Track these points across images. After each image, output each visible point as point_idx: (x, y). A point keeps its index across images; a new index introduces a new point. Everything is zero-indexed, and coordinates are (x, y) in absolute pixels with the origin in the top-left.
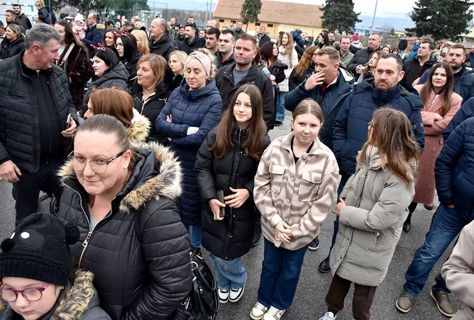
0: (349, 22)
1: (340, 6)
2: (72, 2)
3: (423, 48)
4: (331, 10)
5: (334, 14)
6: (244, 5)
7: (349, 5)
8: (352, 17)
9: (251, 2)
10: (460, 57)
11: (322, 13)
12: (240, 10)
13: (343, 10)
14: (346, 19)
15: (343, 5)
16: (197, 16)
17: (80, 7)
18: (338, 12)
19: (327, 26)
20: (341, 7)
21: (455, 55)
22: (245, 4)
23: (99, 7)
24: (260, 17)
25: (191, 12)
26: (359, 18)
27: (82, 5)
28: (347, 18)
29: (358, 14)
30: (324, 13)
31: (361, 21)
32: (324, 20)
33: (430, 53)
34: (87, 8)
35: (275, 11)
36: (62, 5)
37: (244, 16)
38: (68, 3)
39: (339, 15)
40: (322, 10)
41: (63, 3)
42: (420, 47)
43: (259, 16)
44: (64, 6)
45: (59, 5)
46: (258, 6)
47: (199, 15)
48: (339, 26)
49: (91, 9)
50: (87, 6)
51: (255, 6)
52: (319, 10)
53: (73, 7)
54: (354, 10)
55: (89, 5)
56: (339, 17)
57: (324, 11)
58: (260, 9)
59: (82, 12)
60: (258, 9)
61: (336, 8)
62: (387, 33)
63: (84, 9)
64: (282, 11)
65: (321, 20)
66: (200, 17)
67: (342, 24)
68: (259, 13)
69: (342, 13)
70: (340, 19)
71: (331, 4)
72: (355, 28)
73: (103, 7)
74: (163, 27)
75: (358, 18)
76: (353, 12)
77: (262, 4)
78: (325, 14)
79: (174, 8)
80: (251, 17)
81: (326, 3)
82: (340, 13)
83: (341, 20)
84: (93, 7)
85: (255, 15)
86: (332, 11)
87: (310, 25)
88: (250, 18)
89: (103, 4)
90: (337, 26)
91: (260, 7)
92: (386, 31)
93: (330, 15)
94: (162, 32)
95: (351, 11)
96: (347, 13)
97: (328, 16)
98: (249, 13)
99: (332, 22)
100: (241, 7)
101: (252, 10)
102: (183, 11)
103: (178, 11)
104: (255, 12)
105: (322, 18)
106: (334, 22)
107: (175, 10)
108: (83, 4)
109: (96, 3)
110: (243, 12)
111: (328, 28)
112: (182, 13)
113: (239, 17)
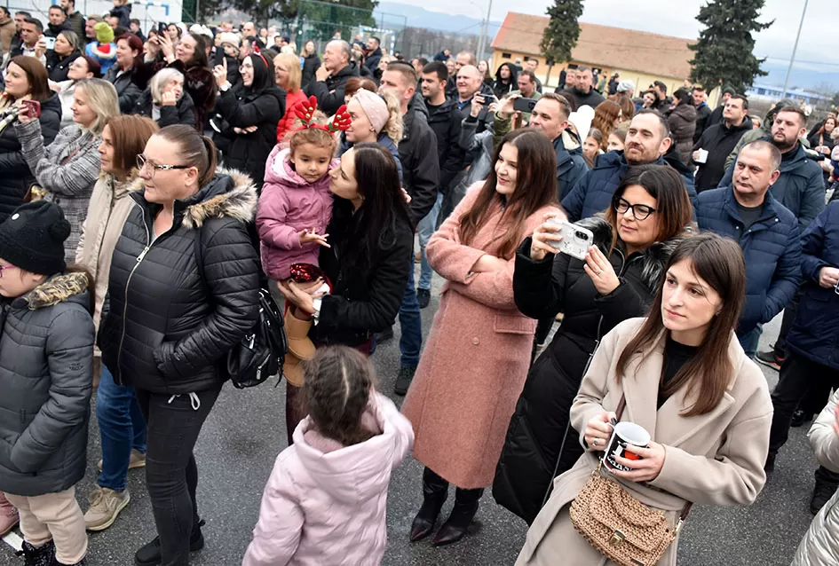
0: (742, 75)
1: (727, 43)
2: (240, 3)
3: (733, 106)
4: (711, 49)
5: (714, 57)
6: (547, 30)
7: (744, 42)
8: (750, 65)
9: (560, 26)
10: (792, 128)
11: (692, 55)
12: (540, 38)
13: (733, 51)
14: (737, 69)
15: (733, 42)
16: (465, 43)
17: (253, 12)
18: (722, 54)
19: (700, 78)
20: (729, 45)
21: (784, 122)
22: (550, 27)
23: (287, 15)
24: (576, 54)
25: (455, 35)
26: (762, 67)
27: (257, 9)
28: (739, 67)
29: (762, 61)
30: (697, 54)
31: (765, 74)
32: (694, 67)
33: (743, 115)
34: (265, 15)
35: (609, 44)
36: (223, 7)
37: (545, 49)
38: (233, 5)
39: (724, 60)
40: (692, 48)
41: (224, 5)
42: (728, 105)
43: (572, 50)
44: (226, 9)
45: (218, 6)
46: (572, 33)
47: (470, 43)
48: (723, 80)
49: (272, 18)
50: (265, 12)
51: (567, 33)
52: (686, 48)
53: (241, 13)
54: (754, 52)
55: (270, 11)
56: (723, 65)
57: (697, 52)
58: (576, 40)
59: (256, 21)
60: (573, 39)
61: (719, 47)
62: (825, 101)
63: (261, 16)
64: (620, 45)
65: (689, 66)
66: (471, 46)
67: (730, 76)
68: (574, 46)
69: (730, 57)
70: (726, 67)
71: (710, 38)
72: (753, 85)
73: (292, 16)
74: (345, 53)
75: (760, 68)
76: (752, 56)
77: (581, 30)
78: (698, 56)
79: (424, 26)
80: (558, 51)
81: (702, 36)
82: (727, 56)
83: (727, 69)
84: (275, 15)
85: (568, 50)
86: (711, 52)
87: (672, 75)
88: (556, 53)
89: (293, 9)
90: (718, 80)
91: (576, 35)
92: (822, 97)
93: (706, 58)
94: (344, 61)
95: (748, 54)
96: (739, 57)
97: (704, 61)
98: (556, 44)
99: (710, 73)
100: (542, 32)
101: (561, 40)
102: (441, 33)
103: (431, 33)
104: (566, 44)
105: (692, 63)
106: (714, 72)
107: (425, 31)
108: (260, 7)
109: (282, 8)
110: (544, 42)
111: (701, 83)
112: (438, 35)
113: (537, 50)
